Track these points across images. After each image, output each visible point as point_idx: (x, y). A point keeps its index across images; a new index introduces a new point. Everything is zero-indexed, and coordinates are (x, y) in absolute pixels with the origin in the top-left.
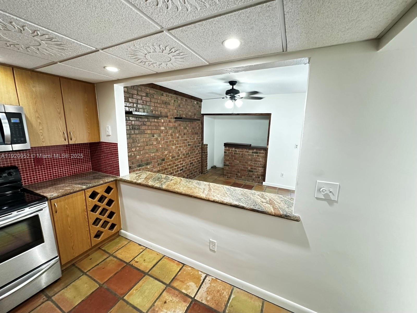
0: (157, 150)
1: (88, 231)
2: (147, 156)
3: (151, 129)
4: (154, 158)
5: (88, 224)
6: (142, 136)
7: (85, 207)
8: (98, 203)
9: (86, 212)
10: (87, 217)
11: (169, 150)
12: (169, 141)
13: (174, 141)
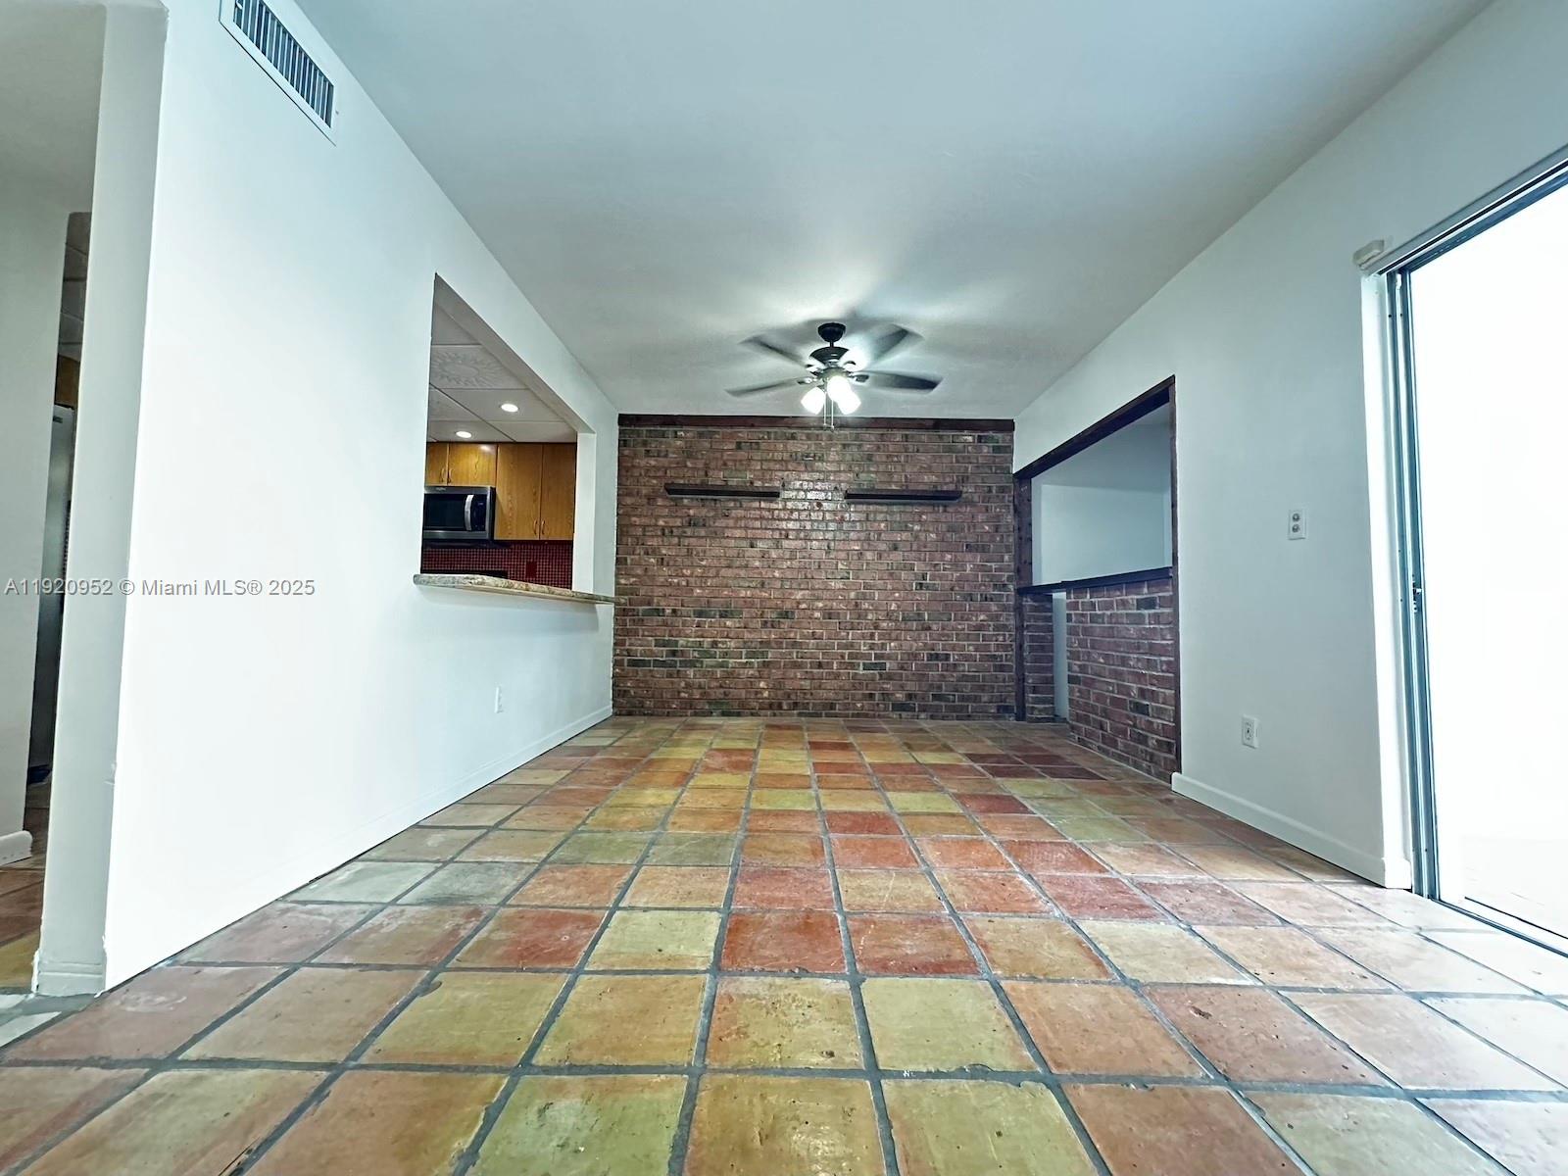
0: (763, 584)
2: (726, 593)
3: (746, 528)
4: (749, 603)
6: (716, 543)
11: (813, 589)
12: (817, 564)
13: (837, 565)
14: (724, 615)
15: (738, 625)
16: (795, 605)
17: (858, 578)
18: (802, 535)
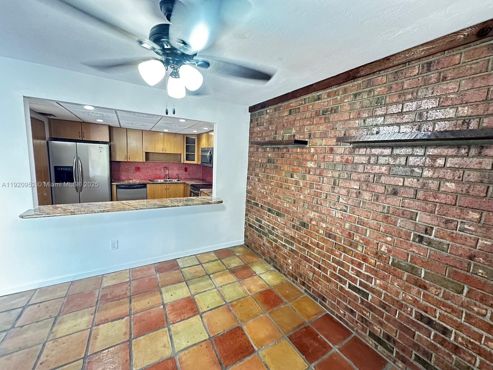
0: (295, 202)
2: (279, 202)
3: (290, 165)
4: (288, 211)
6: (277, 172)
11: (321, 213)
12: (325, 195)
13: (339, 199)
14: (278, 214)
15: (282, 222)
16: (309, 220)
17: (354, 213)
18: (318, 172)
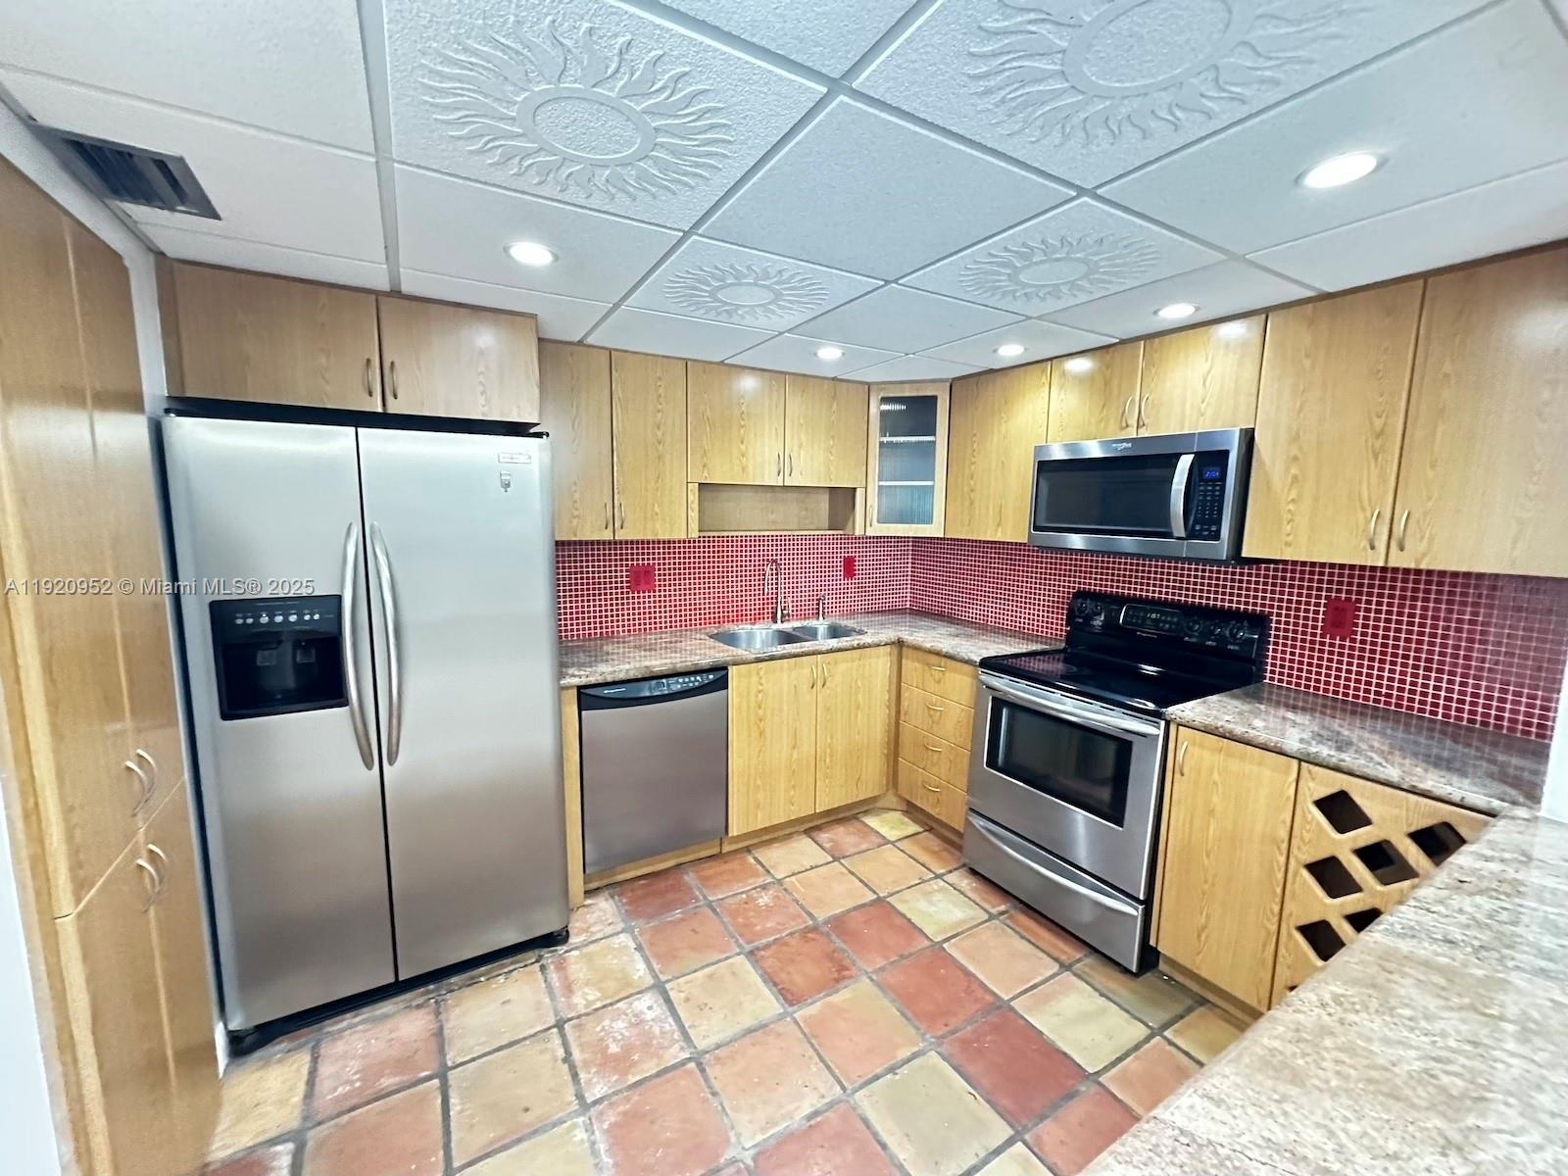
1: (1269, 933)
5: (1276, 908)
7: (1284, 834)
8: (1350, 861)
9: (1281, 854)
10: (1280, 876)
